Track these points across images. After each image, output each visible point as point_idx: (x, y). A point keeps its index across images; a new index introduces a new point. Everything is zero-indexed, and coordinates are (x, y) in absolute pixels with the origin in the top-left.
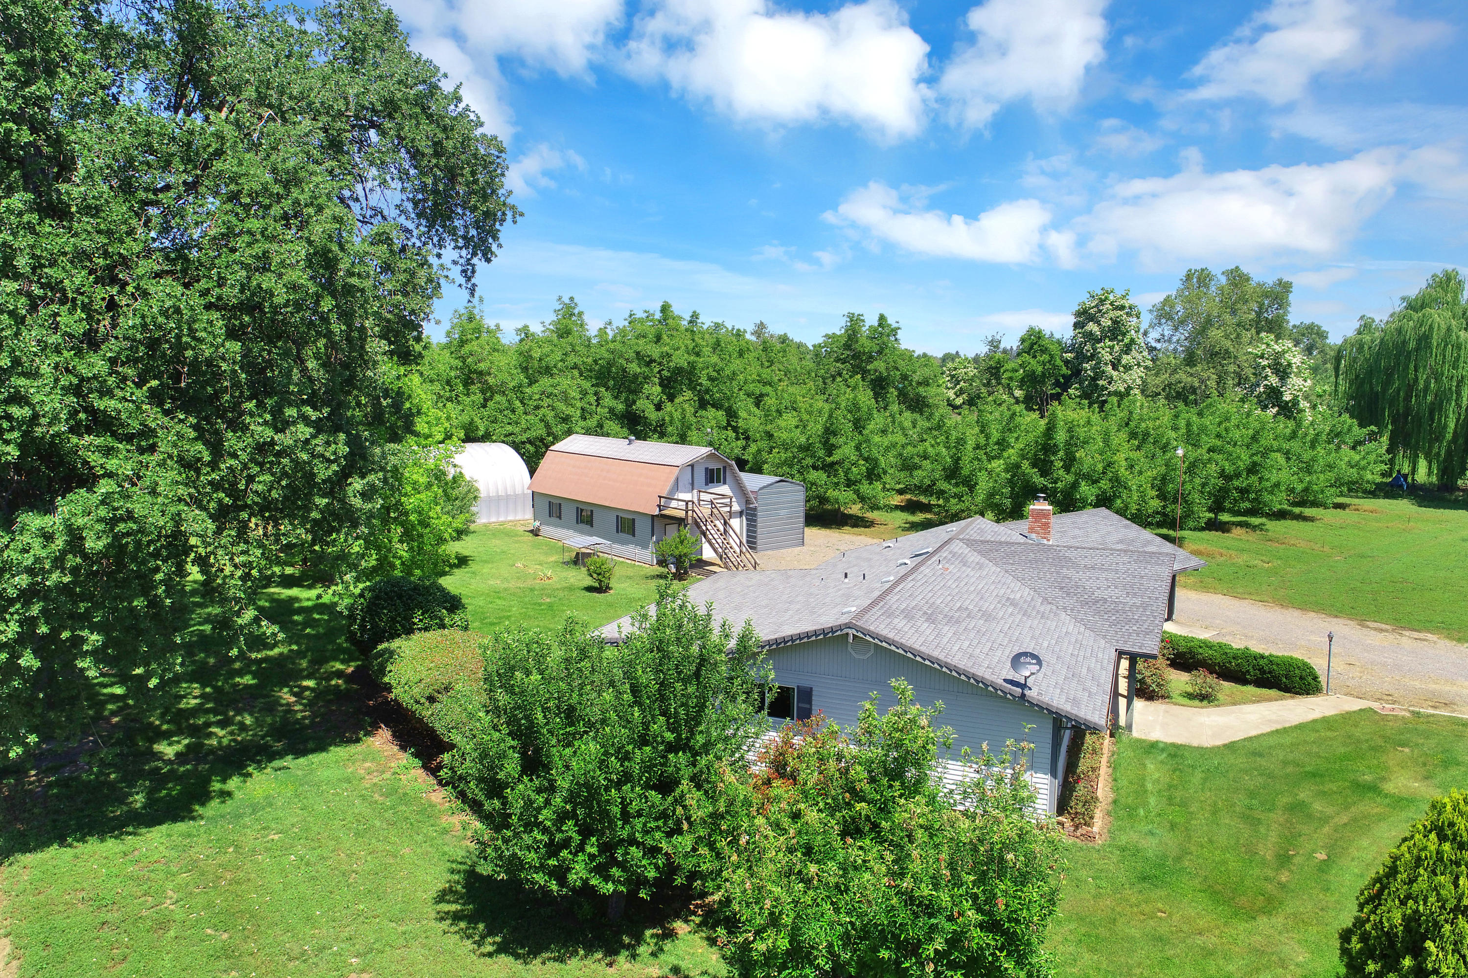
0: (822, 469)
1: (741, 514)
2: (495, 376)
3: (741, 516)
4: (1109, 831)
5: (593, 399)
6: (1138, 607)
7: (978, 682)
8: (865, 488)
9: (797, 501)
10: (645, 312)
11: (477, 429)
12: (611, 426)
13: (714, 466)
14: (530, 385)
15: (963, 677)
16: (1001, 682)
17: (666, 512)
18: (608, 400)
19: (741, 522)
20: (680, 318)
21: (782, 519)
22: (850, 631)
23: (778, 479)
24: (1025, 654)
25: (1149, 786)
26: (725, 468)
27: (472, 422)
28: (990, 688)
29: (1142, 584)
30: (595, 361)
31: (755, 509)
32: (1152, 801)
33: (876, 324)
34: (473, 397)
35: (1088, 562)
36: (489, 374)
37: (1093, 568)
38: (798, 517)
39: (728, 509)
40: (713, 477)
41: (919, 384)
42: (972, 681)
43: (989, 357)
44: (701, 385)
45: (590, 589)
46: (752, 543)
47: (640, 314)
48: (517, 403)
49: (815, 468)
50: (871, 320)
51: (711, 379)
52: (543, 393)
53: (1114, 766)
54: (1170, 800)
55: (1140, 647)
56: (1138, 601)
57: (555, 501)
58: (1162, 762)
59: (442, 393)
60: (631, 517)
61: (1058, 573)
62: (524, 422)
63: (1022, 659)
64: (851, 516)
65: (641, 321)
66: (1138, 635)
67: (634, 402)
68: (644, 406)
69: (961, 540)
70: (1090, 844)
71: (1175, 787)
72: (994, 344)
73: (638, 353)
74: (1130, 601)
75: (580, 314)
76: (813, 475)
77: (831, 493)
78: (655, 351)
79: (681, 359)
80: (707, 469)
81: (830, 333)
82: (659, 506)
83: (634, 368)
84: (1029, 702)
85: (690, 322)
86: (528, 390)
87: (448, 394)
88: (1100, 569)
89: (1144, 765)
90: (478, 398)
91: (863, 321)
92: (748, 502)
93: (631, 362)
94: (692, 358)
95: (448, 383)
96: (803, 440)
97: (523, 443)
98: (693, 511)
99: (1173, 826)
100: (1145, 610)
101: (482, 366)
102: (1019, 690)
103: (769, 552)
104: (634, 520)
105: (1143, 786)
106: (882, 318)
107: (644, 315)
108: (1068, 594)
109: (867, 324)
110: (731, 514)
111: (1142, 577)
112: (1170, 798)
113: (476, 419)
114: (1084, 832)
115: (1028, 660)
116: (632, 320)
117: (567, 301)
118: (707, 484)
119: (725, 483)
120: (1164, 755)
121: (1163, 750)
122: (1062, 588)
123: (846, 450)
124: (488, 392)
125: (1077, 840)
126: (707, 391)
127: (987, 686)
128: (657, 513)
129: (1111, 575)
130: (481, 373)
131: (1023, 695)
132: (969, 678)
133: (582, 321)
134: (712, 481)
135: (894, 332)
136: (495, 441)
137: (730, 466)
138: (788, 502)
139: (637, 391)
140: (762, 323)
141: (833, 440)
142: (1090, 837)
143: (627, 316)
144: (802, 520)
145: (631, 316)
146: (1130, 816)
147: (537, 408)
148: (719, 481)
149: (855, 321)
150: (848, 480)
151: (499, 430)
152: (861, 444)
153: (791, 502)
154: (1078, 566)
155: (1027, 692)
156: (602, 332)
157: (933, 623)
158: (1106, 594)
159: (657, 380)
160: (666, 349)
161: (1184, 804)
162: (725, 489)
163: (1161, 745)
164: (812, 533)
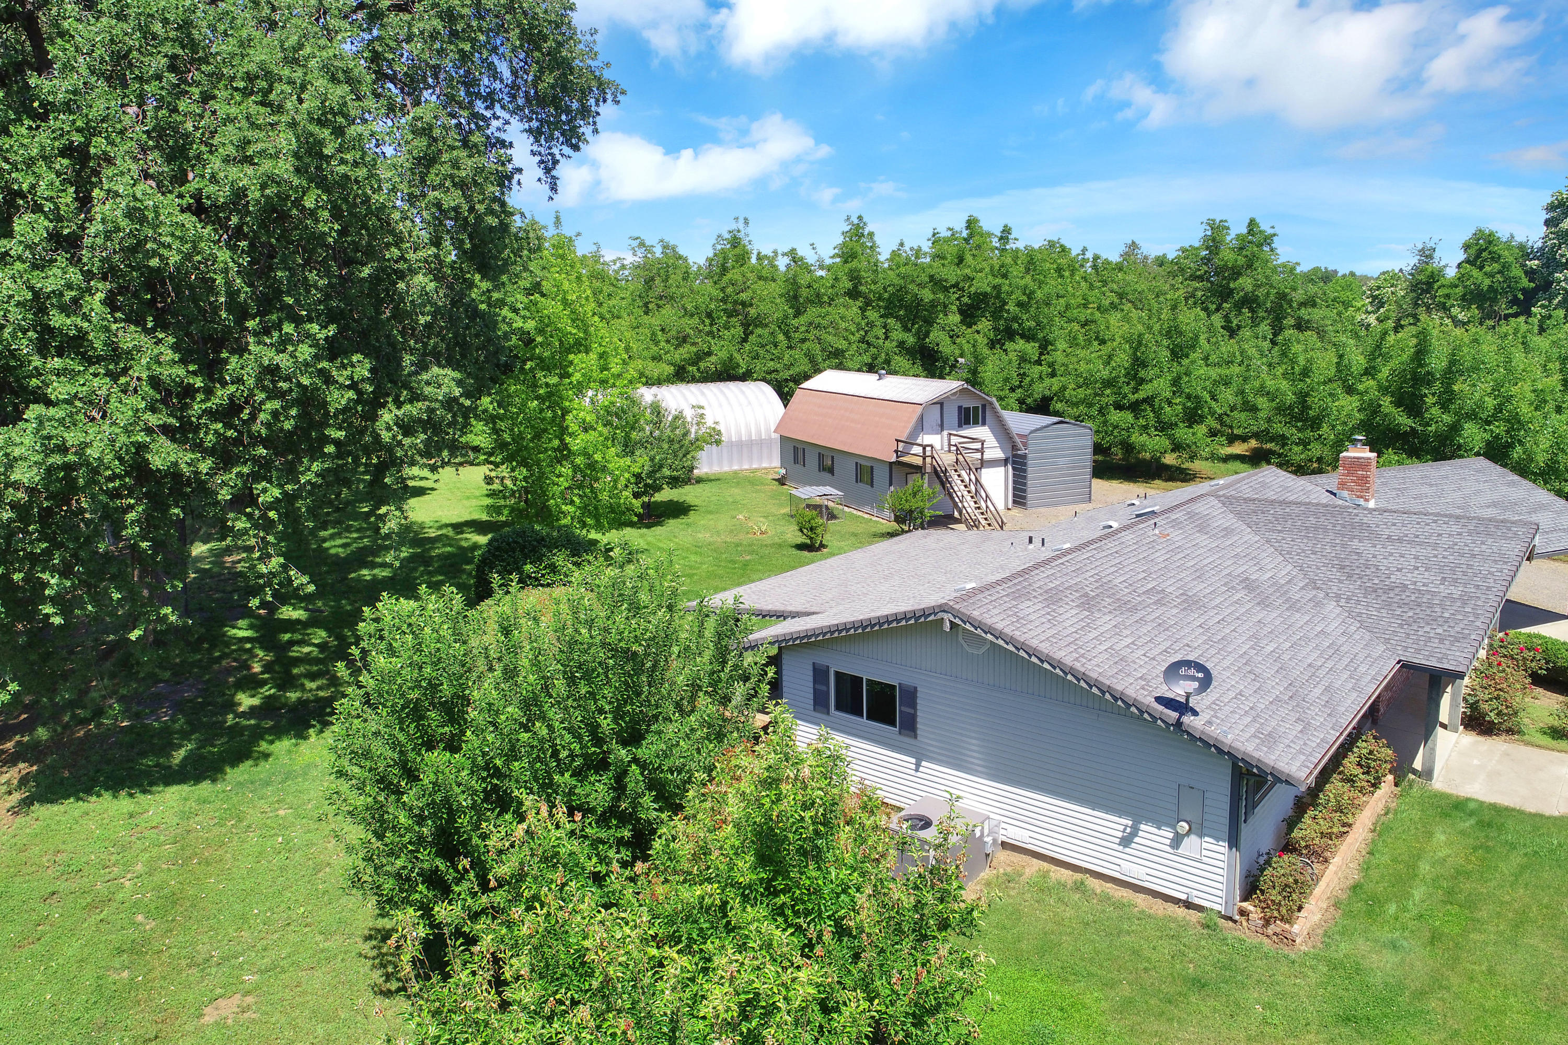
0: (1128, 408)
1: (1006, 462)
2: (758, 306)
3: (1006, 465)
4: (1325, 934)
5: (881, 332)
6: (1454, 600)
7: (1116, 699)
8: (1182, 433)
9: (1083, 447)
10: (949, 229)
11: (738, 365)
12: (900, 361)
13: (969, 403)
14: (795, 317)
15: (1094, 690)
16: (1149, 701)
17: (905, 459)
18: (898, 334)
19: (1006, 472)
20: (990, 234)
21: (1061, 469)
22: (946, 616)
23: (1056, 419)
24: (1188, 664)
25: (1424, 867)
26: (984, 406)
27: (731, 358)
28: (1133, 709)
29: (1469, 566)
30: (885, 288)
31: (1024, 457)
32: (1418, 893)
33: (1244, 231)
34: (732, 331)
35: (1395, 532)
36: (751, 305)
37: (1400, 540)
38: (1084, 467)
39: (978, 455)
40: (968, 417)
41: (1303, 304)
42: (1107, 696)
43: (1417, 270)
44: (1008, 312)
45: (801, 547)
46: (1019, 498)
47: (945, 234)
48: (781, 337)
49: (1119, 407)
50: (1238, 228)
51: (1020, 304)
52: (811, 324)
53: (1380, 830)
54: (1450, 896)
55: (1440, 660)
56: (1456, 592)
57: (800, 446)
58: (1463, 833)
59: (701, 327)
60: (869, 464)
61: (1344, 546)
62: (787, 356)
63: (1182, 671)
64: (1167, 467)
65: (947, 240)
66: (1441, 641)
67: (927, 335)
68: (938, 337)
69: (1218, 497)
70: (1286, 950)
71: (1468, 875)
72: (1427, 254)
73: (932, 277)
74: (1444, 590)
75: (871, 234)
76: (1115, 416)
77: (1137, 438)
78: (951, 274)
79: (983, 284)
80: (960, 408)
81: (1187, 245)
82: (896, 451)
83: (927, 295)
84: (1188, 733)
85: (1001, 238)
86: (795, 322)
87: (707, 329)
88: (1409, 542)
89: (1430, 835)
90: (738, 331)
91: (1228, 228)
92: (1014, 447)
93: (924, 288)
94: (998, 281)
95: (709, 315)
96: (1105, 374)
97: (786, 380)
98: (933, 457)
99: (1435, 938)
100: (1465, 604)
101: (743, 296)
102: (1175, 715)
103: (1042, 510)
104: (872, 467)
105: (1414, 867)
106: (1252, 223)
107: (949, 233)
108: (1350, 576)
109: (1233, 234)
110: (983, 463)
111: (1474, 556)
112: (1450, 892)
113: (735, 355)
114: (1278, 930)
115: (1192, 672)
116: (936, 239)
117: (856, 221)
118: (960, 426)
119: (984, 424)
120: (1472, 821)
121: (1472, 814)
122: (1343, 567)
123: (1160, 386)
124: (749, 325)
125: (1266, 941)
126: (1015, 319)
127: (1128, 706)
128: (894, 459)
129: (1423, 552)
130: (743, 304)
131: (1179, 724)
132: (1103, 693)
133: (874, 242)
134: (967, 422)
135: (1268, 240)
136: (756, 380)
137: (991, 403)
138: (1069, 448)
139: (929, 322)
140: (1133, 242)
141: (1142, 374)
142: (1287, 939)
143: (930, 236)
144: (1089, 470)
145: (934, 235)
146: (1370, 913)
147: (803, 341)
148: (976, 423)
149: (1217, 229)
150: (1159, 421)
151: (758, 366)
152: (1180, 378)
153: (1074, 448)
154: (1378, 536)
155: (1187, 719)
156: (895, 254)
157: (1088, 610)
158: (1408, 578)
159: (954, 308)
160: (968, 271)
161: (1471, 904)
162: (982, 432)
163: (1472, 805)
164: (1105, 488)
